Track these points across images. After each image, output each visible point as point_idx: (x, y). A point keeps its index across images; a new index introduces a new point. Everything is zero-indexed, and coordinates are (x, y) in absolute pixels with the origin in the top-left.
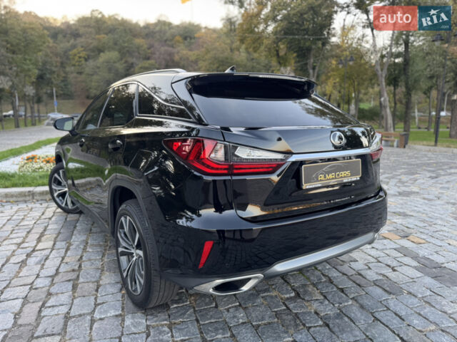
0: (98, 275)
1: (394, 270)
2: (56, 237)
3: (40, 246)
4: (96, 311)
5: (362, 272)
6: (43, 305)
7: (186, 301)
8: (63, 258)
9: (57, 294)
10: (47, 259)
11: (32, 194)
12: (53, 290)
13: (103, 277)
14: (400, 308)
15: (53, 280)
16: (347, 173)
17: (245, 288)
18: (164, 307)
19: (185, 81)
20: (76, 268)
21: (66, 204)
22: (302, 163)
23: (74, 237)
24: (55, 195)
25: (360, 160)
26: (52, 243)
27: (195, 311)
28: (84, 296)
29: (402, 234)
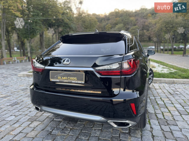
25: (84, 73)
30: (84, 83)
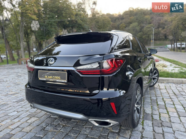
30: (67, 82)
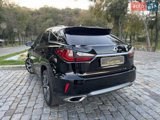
0: (37, 94)
1: (140, 96)
2: (26, 82)
3: (21, 84)
4: (35, 106)
5: (128, 97)
6: (19, 104)
7: (65, 104)
8: (27, 88)
9: (24, 100)
10: (22, 88)
11: (21, 67)
12: (22, 99)
13: (39, 95)
14: (140, 110)
15: (23, 95)
16: (118, 61)
17: (81, 100)
18: (57, 105)
19: (63, 29)
20: (31, 92)
21: (31, 71)
22: (101, 57)
23: (32, 82)
24: (27, 67)
25: (124, 56)
26: (25, 83)
27: (67, 107)
28: (32, 101)
29: (146, 83)
